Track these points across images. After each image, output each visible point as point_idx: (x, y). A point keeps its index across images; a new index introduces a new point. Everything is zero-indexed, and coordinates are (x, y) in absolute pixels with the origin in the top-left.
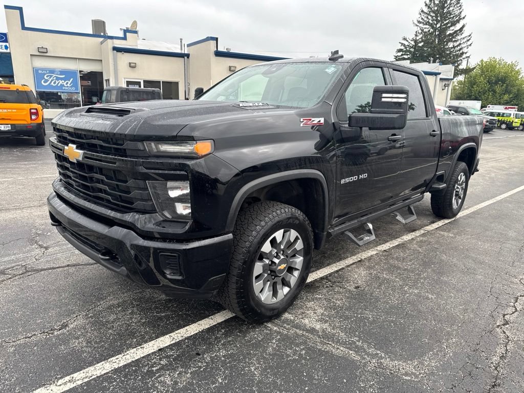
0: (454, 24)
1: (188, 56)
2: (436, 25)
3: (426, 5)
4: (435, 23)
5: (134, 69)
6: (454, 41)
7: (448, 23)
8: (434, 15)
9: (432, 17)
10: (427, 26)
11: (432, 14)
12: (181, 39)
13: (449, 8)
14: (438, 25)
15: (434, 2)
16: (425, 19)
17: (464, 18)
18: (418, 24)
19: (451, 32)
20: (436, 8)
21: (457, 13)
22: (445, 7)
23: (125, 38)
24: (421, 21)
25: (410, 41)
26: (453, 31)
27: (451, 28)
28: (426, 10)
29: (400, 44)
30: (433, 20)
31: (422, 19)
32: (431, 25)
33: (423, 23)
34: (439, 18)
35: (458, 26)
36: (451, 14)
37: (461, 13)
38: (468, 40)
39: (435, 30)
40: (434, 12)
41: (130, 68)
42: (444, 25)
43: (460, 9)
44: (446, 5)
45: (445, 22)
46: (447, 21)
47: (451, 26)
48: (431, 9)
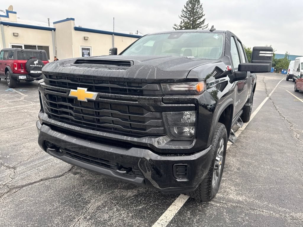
0: (199, 18)
1: (54, 30)
2: (191, 18)
3: (185, 7)
4: (190, 17)
5: (17, 37)
6: (200, 27)
7: (196, 18)
8: (189, 13)
9: (188, 14)
10: (186, 19)
11: (188, 12)
12: (49, 19)
13: (197, 9)
14: (192, 19)
15: (189, 6)
16: (185, 15)
17: (204, 15)
18: (181, 17)
19: (198, 22)
20: (190, 9)
21: (201, 12)
22: (195, 9)
23: (7, 16)
24: (183, 16)
25: (178, 26)
26: (199, 22)
27: (198, 20)
28: (185, 10)
29: (173, 28)
30: (189, 16)
31: (183, 15)
32: (188, 18)
33: (184, 17)
34: (192, 15)
35: (202, 20)
36: (198, 13)
37: (202, 12)
38: (207, 27)
39: (190, 21)
40: (189, 11)
41: (14, 36)
42: (195, 18)
43: (202, 10)
44: (195, 8)
45: (195, 17)
46: (196, 17)
47: (198, 19)
48: (188, 9)
